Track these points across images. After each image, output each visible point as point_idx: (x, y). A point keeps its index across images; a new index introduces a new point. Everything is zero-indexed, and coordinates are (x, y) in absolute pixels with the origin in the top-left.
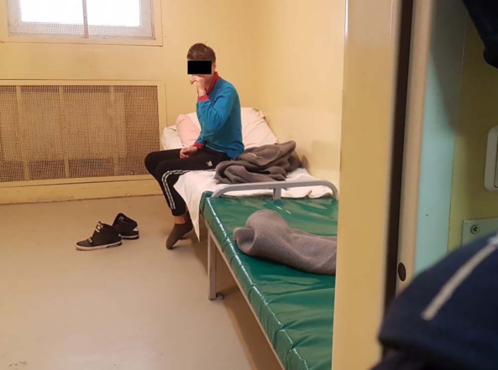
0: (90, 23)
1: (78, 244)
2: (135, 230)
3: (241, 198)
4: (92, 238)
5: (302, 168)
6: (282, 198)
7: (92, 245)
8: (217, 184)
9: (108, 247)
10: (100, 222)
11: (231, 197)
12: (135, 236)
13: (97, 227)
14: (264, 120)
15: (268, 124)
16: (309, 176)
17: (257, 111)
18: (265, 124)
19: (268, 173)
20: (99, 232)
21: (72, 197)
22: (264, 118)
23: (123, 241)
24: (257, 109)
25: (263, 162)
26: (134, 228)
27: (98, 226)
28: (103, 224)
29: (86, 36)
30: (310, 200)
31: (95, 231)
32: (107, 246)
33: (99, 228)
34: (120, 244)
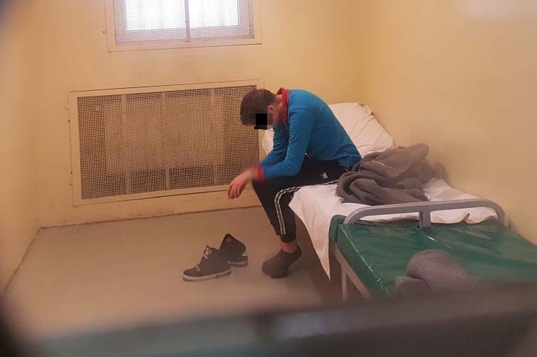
0: (192, 26)
1: (186, 273)
2: (244, 255)
3: (380, 224)
4: (199, 265)
5: (438, 178)
6: (432, 223)
7: (200, 274)
8: (343, 202)
9: (217, 277)
10: (208, 246)
11: (367, 224)
12: (243, 263)
13: (205, 253)
14: (373, 117)
15: (378, 121)
16: (452, 189)
17: (363, 105)
18: (375, 122)
19: (402, 187)
20: (207, 258)
21: (172, 211)
22: (372, 114)
23: (232, 268)
24: (362, 103)
25: (393, 174)
26: (242, 253)
27: (205, 250)
28: (212, 249)
29: (188, 39)
30: (468, 227)
31: (203, 258)
32: (216, 275)
33: (207, 253)
34: (229, 273)
